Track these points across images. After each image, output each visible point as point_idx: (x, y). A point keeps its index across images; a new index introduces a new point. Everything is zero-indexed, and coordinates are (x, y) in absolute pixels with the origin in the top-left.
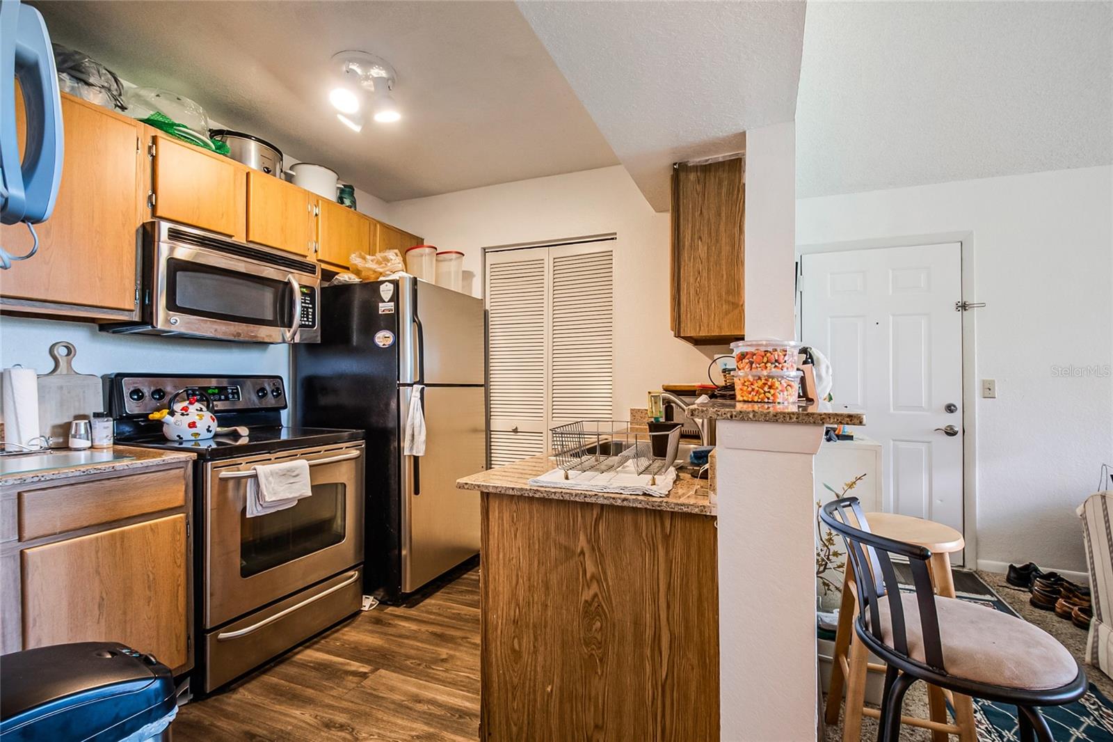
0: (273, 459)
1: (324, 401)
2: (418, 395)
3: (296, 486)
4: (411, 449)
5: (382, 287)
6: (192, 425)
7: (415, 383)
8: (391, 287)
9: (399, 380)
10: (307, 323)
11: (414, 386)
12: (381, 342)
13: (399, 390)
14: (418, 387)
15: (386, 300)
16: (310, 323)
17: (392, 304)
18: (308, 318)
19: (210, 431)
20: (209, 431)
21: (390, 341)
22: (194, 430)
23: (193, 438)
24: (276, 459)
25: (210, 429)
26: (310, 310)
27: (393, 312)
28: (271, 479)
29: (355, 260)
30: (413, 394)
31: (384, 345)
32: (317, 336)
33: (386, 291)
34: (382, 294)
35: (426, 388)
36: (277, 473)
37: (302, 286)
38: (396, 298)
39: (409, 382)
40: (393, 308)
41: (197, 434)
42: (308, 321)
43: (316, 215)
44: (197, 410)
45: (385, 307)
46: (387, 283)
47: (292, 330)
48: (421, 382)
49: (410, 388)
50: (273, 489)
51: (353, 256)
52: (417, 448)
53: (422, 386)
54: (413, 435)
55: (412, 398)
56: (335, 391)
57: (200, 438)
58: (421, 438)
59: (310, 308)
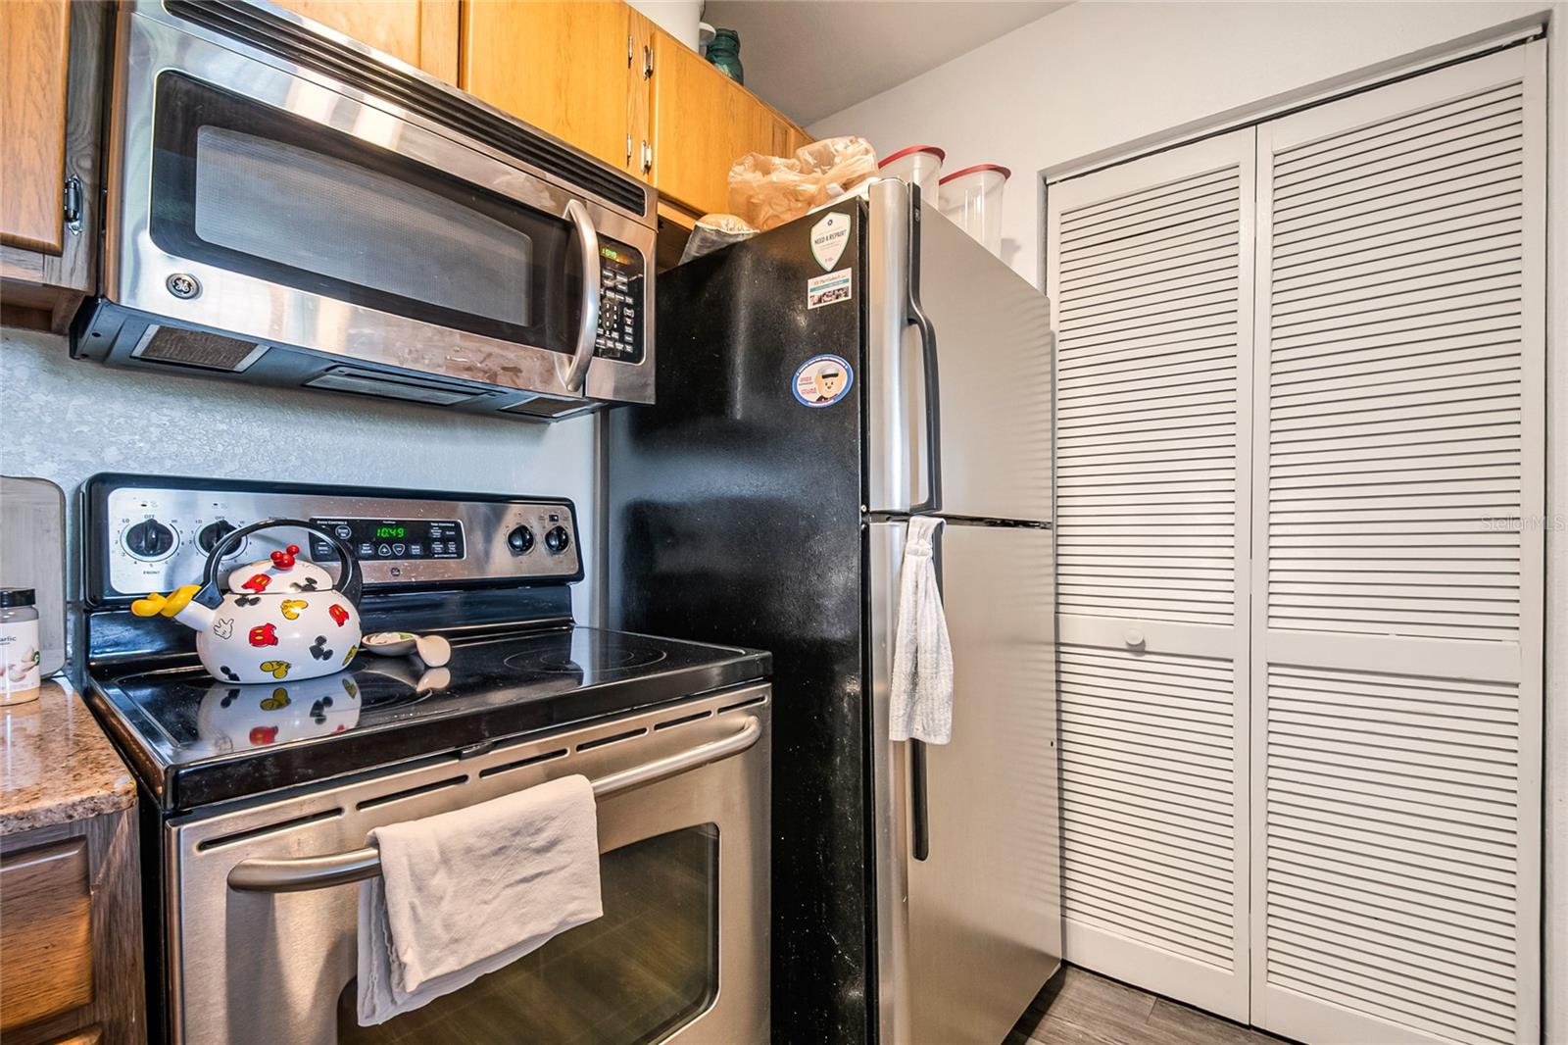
0: (473, 775)
1: (668, 561)
2: (927, 546)
3: (543, 889)
4: (910, 719)
5: (818, 231)
6: (264, 636)
7: (916, 511)
8: (842, 222)
9: (866, 500)
10: (620, 346)
11: (912, 519)
12: (813, 391)
13: (865, 534)
14: (923, 526)
15: (829, 266)
16: (629, 349)
17: (847, 273)
18: (622, 334)
19: (328, 655)
20: (319, 651)
21: (840, 386)
22: (267, 652)
23: (269, 677)
24: (483, 774)
25: (325, 647)
26: (629, 312)
27: (850, 297)
28: (439, 881)
29: (743, 174)
30: (911, 544)
31: (820, 399)
32: (645, 385)
33: (829, 240)
34: (817, 250)
35: (946, 528)
36: (469, 850)
37: (604, 240)
38: (857, 256)
39: (897, 507)
40: (849, 284)
41: (279, 664)
42: (621, 340)
43: (650, 73)
44: (296, 585)
45: (827, 287)
46: (831, 216)
47: (576, 359)
48: (930, 508)
49: (898, 528)
50: (447, 927)
51: (738, 169)
52: (930, 715)
53: (939, 520)
54: (915, 674)
55: (908, 557)
56: (692, 538)
57: (292, 674)
58: (940, 684)
59: (629, 307)
